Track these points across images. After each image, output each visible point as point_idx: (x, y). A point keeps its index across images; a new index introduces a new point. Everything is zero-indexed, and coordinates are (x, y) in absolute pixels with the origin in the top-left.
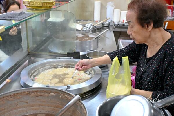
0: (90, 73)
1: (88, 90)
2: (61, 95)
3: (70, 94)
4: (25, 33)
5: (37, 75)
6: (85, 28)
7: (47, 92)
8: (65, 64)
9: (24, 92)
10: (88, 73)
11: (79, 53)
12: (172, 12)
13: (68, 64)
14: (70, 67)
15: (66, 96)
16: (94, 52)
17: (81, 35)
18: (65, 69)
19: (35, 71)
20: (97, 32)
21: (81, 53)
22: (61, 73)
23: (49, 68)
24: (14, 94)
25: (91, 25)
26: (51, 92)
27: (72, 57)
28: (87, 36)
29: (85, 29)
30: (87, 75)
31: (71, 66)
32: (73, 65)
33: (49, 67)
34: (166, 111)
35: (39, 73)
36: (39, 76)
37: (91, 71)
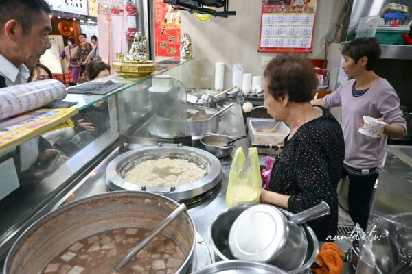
0: (205, 167)
1: (201, 192)
2: (160, 202)
3: (172, 202)
4: (115, 108)
5: (130, 169)
6: (201, 100)
7: (139, 197)
8: (171, 154)
9: (107, 198)
10: (202, 166)
11: (190, 137)
12: (324, 78)
13: (175, 154)
14: (177, 158)
15: (167, 203)
16: (211, 136)
17: (194, 112)
18: (171, 160)
19: (127, 164)
20: (218, 107)
21: (194, 138)
22: (164, 166)
23: (148, 159)
24: (93, 201)
25: (210, 97)
26: (146, 198)
27: (181, 144)
28: (204, 112)
29: (200, 102)
30: (200, 169)
31: (178, 156)
32: (182, 155)
33: (147, 157)
34: (309, 228)
35: (133, 167)
36: (133, 170)
37: (207, 164)
